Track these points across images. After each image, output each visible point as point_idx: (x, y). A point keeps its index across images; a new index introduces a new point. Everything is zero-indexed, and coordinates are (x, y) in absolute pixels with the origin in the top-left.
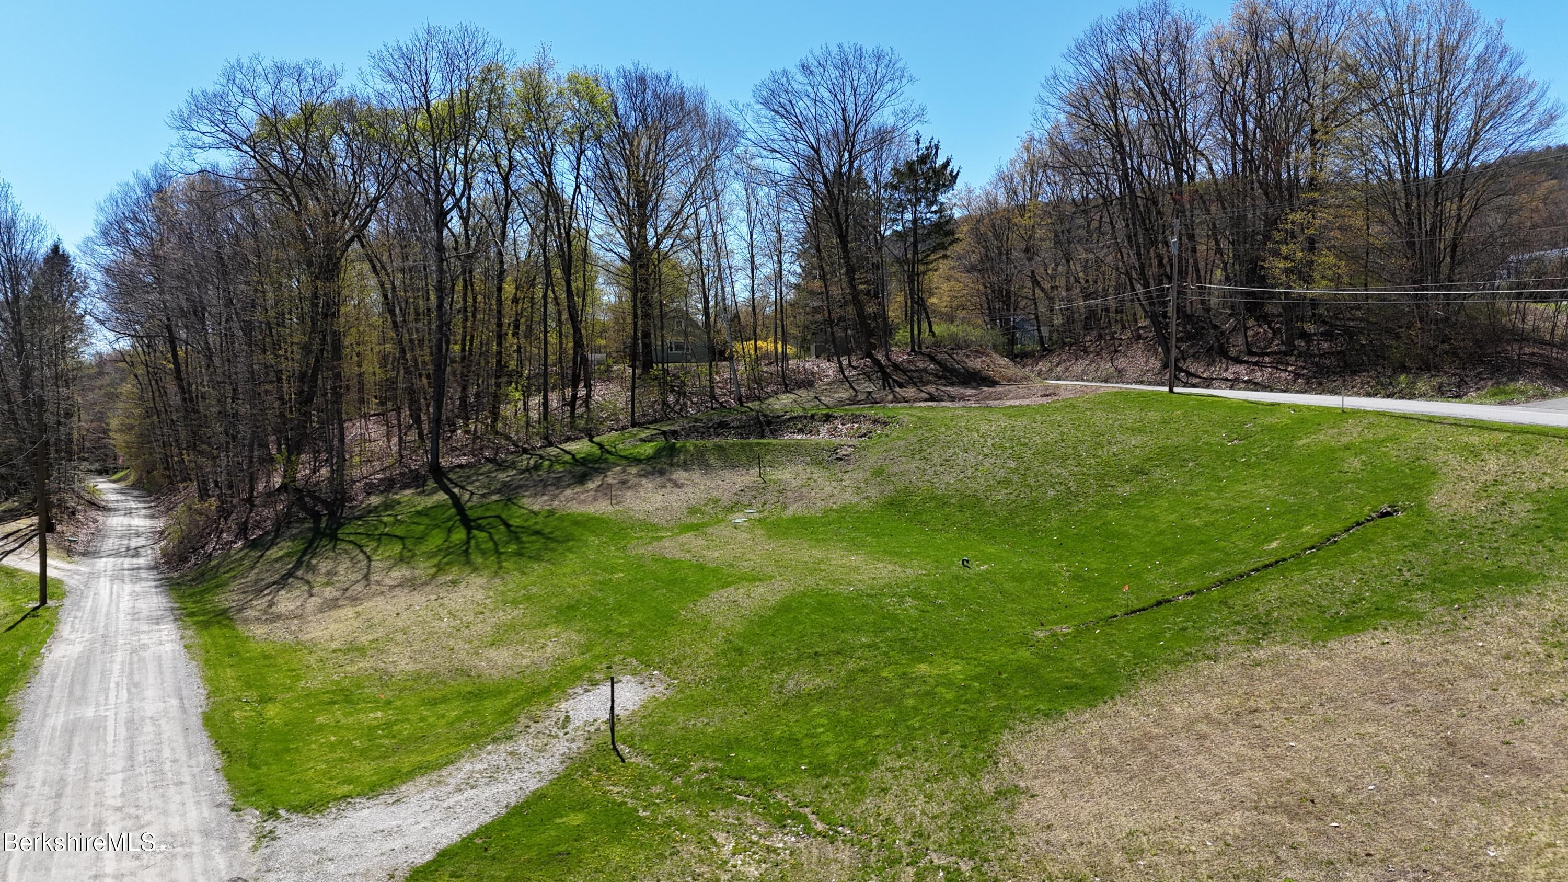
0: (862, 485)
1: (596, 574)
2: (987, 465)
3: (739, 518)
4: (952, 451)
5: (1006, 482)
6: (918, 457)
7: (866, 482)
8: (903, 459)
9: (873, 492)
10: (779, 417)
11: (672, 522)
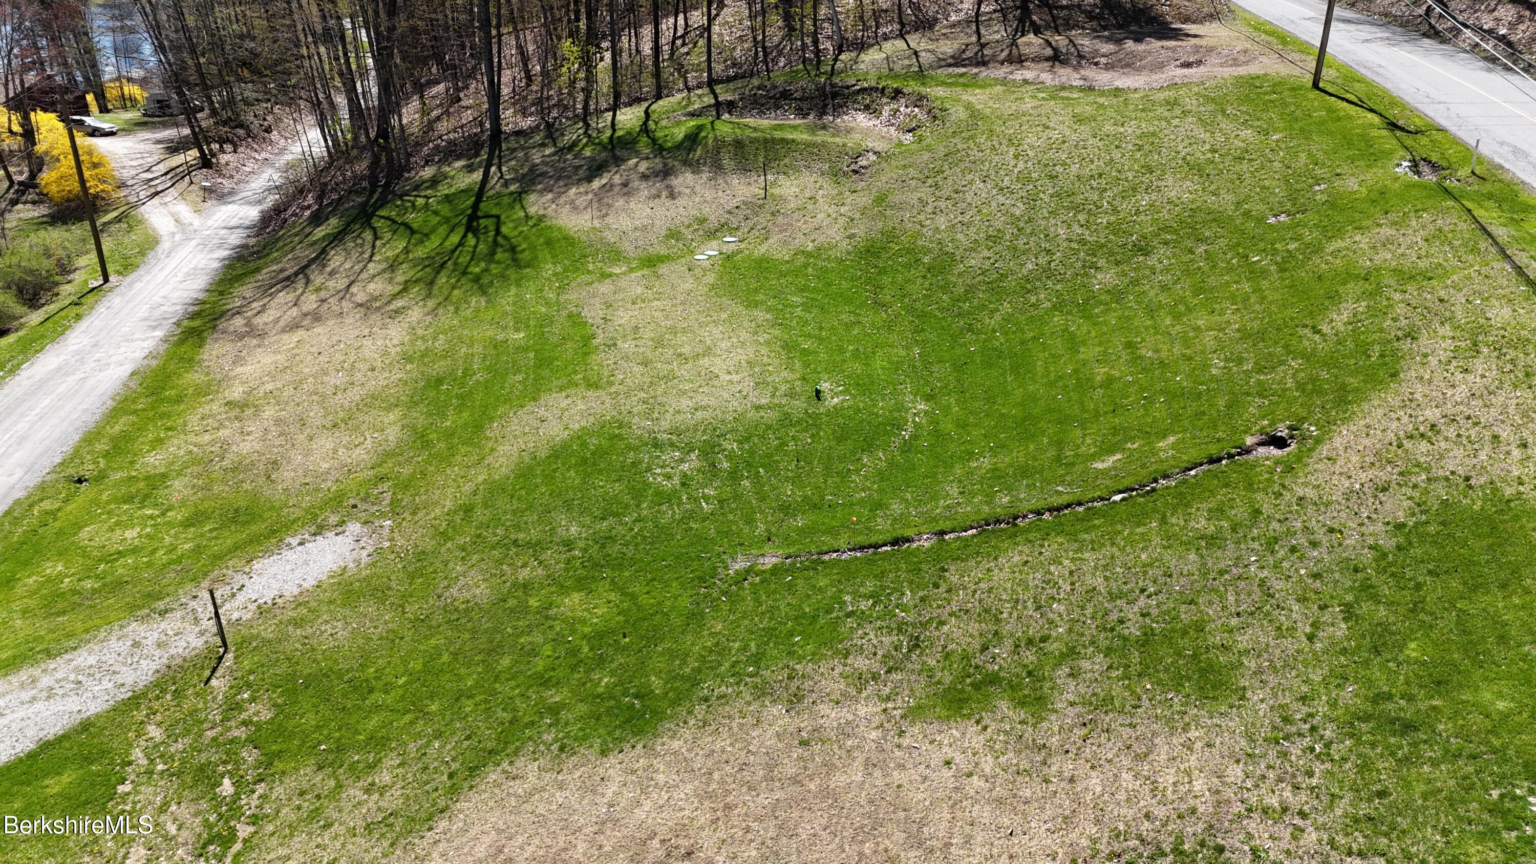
0: (857, 216)
1: (504, 328)
2: (994, 204)
3: (708, 252)
4: (969, 177)
5: (994, 239)
6: (930, 181)
7: (863, 211)
8: (913, 183)
9: (860, 230)
10: (848, 87)
11: (639, 251)
